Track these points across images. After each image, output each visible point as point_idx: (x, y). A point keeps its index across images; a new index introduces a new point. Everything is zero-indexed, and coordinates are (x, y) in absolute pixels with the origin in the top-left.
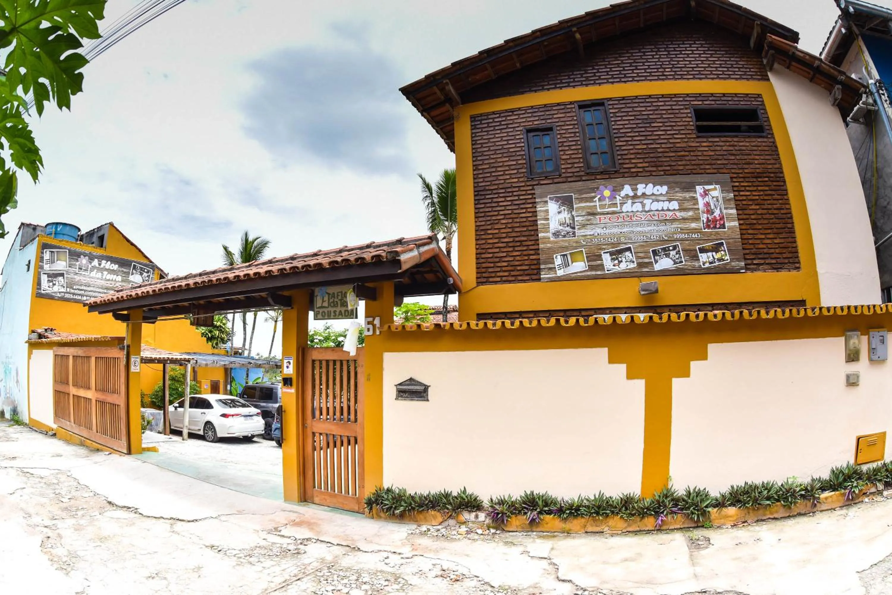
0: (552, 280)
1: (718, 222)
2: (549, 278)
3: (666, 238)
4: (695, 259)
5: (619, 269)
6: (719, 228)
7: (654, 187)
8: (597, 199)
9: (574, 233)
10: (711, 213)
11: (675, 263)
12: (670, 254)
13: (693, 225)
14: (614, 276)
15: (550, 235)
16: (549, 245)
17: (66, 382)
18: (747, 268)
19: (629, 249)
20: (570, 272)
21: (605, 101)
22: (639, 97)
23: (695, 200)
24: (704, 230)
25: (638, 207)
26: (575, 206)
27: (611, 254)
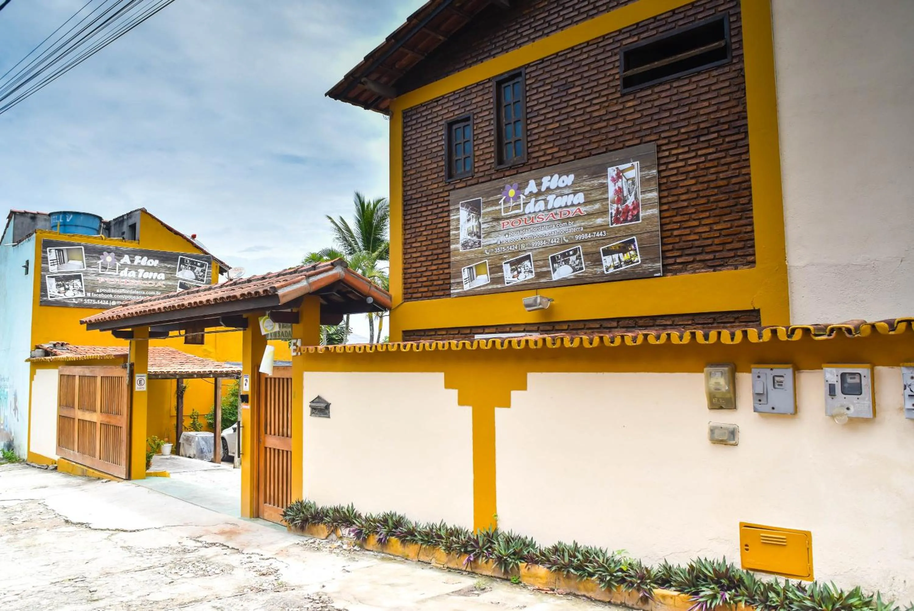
0: (460, 295)
1: (630, 213)
2: (458, 293)
3: (567, 241)
4: (597, 263)
5: (519, 281)
6: (631, 221)
7: (559, 178)
8: (502, 201)
9: (480, 243)
10: (622, 201)
11: (575, 270)
12: (569, 259)
13: (599, 221)
14: (512, 289)
15: (459, 246)
16: (458, 258)
17: (71, 405)
18: (666, 270)
19: (528, 258)
20: (475, 286)
21: (523, 70)
22: (560, 54)
23: (604, 187)
24: (611, 226)
25: (541, 205)
26: (482, 211)
27: (512, 264)
